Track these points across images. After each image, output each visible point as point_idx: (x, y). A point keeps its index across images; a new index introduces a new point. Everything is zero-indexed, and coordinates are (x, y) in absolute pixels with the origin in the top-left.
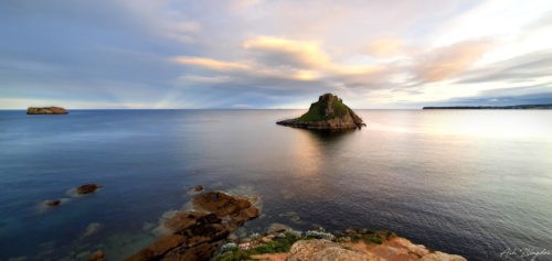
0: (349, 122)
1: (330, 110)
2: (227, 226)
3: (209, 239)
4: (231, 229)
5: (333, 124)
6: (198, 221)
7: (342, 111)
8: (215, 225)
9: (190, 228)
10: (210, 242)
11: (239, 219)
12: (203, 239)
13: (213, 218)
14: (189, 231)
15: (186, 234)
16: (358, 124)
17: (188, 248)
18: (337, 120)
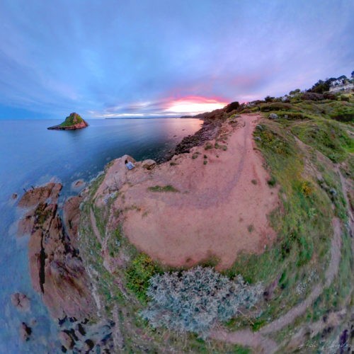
0: (83, 125)
1: (75, 120)
2: (53, 203)
3: (51, 217)
4: (57, 202)
5: (77, 126)
6: (35, 216)
7: (79, 120)
8: (46, 209)
9: (35, 223)
10: (53, 218)
11: (55, 195)
12: (49, 220)
13: (42, 207)
14: (37, 225)
15: (37, 228)
16: (87, 125)
17: (48, 231)
18: (78, 124)
